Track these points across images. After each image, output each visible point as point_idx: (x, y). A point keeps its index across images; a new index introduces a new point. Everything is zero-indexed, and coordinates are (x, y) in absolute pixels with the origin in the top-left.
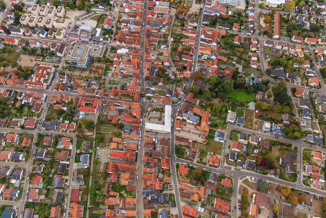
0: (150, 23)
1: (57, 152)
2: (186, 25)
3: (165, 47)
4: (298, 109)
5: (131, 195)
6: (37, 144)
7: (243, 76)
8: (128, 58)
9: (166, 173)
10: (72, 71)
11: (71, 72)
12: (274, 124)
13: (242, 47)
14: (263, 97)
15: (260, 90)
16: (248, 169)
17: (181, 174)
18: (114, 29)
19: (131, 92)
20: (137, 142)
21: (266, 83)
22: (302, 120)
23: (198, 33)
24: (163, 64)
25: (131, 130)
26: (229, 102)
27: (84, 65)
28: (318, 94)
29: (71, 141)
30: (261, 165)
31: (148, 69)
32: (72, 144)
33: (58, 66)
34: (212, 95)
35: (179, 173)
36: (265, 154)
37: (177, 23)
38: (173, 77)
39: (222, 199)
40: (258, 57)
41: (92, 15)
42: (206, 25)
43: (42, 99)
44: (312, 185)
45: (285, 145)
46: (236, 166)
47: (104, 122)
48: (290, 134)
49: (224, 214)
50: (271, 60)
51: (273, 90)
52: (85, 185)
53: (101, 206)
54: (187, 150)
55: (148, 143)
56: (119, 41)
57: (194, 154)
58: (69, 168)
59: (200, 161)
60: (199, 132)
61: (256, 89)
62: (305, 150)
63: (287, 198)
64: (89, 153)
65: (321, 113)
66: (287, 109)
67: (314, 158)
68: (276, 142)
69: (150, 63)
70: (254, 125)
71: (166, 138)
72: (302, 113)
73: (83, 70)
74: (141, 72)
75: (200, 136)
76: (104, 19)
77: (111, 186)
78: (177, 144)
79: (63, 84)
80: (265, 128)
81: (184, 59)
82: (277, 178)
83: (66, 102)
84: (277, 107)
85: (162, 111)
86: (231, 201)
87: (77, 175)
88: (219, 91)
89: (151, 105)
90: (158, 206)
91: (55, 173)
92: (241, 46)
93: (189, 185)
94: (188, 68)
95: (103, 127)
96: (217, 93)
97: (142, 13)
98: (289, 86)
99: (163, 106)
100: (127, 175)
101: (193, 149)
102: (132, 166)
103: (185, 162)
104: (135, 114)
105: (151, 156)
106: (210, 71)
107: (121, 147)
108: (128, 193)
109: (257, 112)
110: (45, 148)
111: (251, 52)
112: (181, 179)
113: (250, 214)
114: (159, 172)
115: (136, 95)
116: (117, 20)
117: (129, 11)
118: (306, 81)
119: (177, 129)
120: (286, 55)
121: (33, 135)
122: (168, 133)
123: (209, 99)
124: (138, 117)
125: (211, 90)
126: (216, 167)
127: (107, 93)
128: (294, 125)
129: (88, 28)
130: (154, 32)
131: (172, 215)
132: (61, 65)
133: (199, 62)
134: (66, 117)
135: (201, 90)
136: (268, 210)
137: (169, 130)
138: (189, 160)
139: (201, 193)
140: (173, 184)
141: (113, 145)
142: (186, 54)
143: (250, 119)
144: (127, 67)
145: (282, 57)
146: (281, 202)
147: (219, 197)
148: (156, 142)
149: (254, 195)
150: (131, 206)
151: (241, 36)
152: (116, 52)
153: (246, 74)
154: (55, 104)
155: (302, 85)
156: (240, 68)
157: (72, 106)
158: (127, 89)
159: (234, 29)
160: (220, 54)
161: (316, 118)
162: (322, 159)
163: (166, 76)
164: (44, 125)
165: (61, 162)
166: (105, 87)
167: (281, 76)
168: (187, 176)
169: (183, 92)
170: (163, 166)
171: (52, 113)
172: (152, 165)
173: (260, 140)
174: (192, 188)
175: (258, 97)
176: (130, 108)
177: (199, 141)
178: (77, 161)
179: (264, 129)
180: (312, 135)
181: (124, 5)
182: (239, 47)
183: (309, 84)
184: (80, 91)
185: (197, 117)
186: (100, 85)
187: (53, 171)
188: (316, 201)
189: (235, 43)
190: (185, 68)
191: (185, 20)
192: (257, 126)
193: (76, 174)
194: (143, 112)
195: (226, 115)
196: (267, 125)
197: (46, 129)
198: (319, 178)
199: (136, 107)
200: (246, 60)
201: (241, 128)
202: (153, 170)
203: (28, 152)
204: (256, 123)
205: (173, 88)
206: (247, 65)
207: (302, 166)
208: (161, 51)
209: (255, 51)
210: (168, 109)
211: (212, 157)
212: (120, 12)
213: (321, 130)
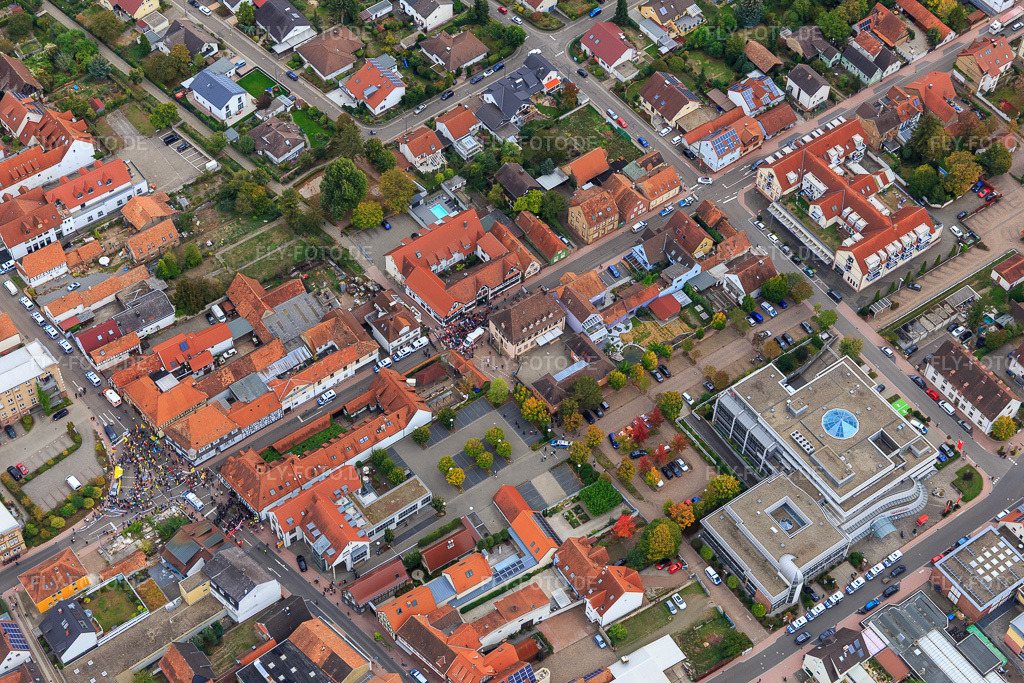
95: (284, 248)
104: (168, 383)
178: (252, 79)
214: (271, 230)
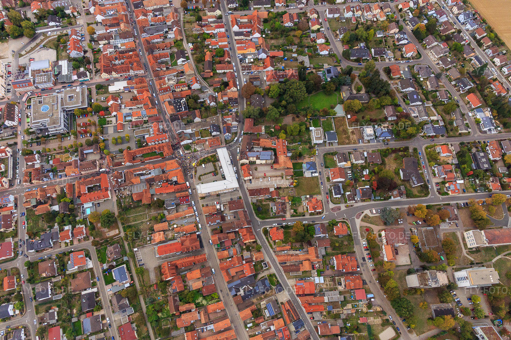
0: (146, 28)
1: (71, 280)
2: (204, 18)
3: (183, 61)
4: (401, 95)
5: (213, 298)
6: (31, 281)
7: (314, 71)
8: (130, 96)
9: (253, 248)
10: (44, 143)
11: (43, 146)
12: (376, 126)
13: (299, 29)
14: (351, 94)
15: (344, 85)
16: (363, 201)
17: (275, 242)
18: (89, 55)
19: (157, 147)
20: (193, 219)
21: (349, 72)
22: (411, 109)
23: (227, 24)
24: (190, 88)
25: (178, 205)
26: (306, 116)
27: (61, 128)
28: (421, 66)
29: (88, 255)
30: (378, 189)
31: (170, 102)
32: (90, 259)
33: (16, 144)
34: (280, 112)
35: (271, 242)
36: (378, 173)
37: (189, 17)
38: (213, 104)
39: (343, 254)
40: (326, 38)
41: (42, 41)
42: (235, 9)
43: (9, 205)
44: (450, 192)
45: (399, 150)
46: (346, 202)
47: (130, 206)
48: (402, 134)
49: (352, 274)
50: (344, 37)
51: (360, 80)
52: (135, 312)
53: (174, 333)
54: (271, 204)
55: (211, 215)
56: (106, 71)
57: (284, 206)
58: (101, 297)
59: (296, 214)
60: (279, 173)
61: (338, 84)
62: (427, 148)
63: (425, 221)
64: (123, 263)
65: (432, 91)
66: (388, 100)
67: (442, 155)
68: (388, 150)
69: (169, 93)
70: (351, 136)
71: (235, 197)
72: (408, 99)
73: (62, 136)
74: (161, 111)
75: (283, 178)
76: (65, 42)
77: (177, 298)
78: (254, 200)
79: (37, 169)
80: (368, 136)
81: (220, 71)
82: (404, 199)
83: (54, 196)
84: (374, 101)
85: (215, 159)
86: (354, 252)
87: (118, 302)
88: (288, 103)
89: (195, 157)
90: (257, 299)
91: (81, 313)
92: (296, 27)
93: (292, 252)
94: (231, 83)
95: (131, 215)
96: (285, 107)
97: (126, 15)
98: (380, 66)
99: (212, 152)
100: (197, 273)
101: (279, 200)
102: (199, 257)
103: (274, 222)
104: (175, 179)
105: (222, 232)
106: (265, 78)
107: (170, 235)
108: (207, 298)
109: (349, 116)
110: (47, 281)
111: (313, 32)
112: (278, 249)
113: (386, 259)
114: (242, 250)
115: (166, 149)
116: (88, 38)
117: (103, 18)
118: (399, 53)
119: (246, 178)
120: (362, 24)
121: (17, 269)
122: (236, 190)
123: (276, 120)
124: (181, 181)
125: (276, 105)
126: (320, 213)
127: (116, 161)
128: (403, 120)
129: (45, 66)
130: (157, 43)
131: (282, 303)
132: (19, 140)
133: (244, 68)
134: (63, 221)
135: (261, 110)
136: (407, 246)
137: (236, 185)
138: (278, 217)
139: (312, 257)
140: (267, 260)
141: (158, 237)
142: (220, 63)
143: (344, 130)
144: (134, 111)
145: (357, 28)
146: (420, 228)
147: (338, 254)
148: (222, 209)
149: (383, 233)
150: (219, 315)
151: (292, 12)
152: (107, 92)
153: (316, 66)
154: (35, 206)
155: (396, 60)
156: (306, 59)
157: (68, 200)
158: (147, 144)
159: (277, 4)
160: (270, 48)
161: (428, 100)
162: (452, 153)
163: (202, 106)
164: (31, 246)
165: (83, 293)
166: (110, 152)
167: (364, 56)
168: (285, 241)
169: (236, 121)
170: (245, 240)
171: (36, 223)
172: (227, 244)
173: (366, 155)
174: (297, 255)
175: (344, 95)
176: (164, 172)
177: (284, 186)
178: (109, 281)
179: (366, 138)
180: (429, 126)
181: (92, 10)
182: (294, 30)
183: (404, 56)
184: (72, 172)
185: (269, 153)
186: (101, 151)
187: (75, 311)
188: (461, 210)
189: (286, 25)
190: (226, 85)
191: (200, 10)
192: (355, 137)
193: (115, 301)
194: (186, 171)
195: (309, 136)
196: (369, 131)
197: (37, 251)
198: (456, 179)
199: (172, 166)
200: (311, 47)
201: (335, 147)
202: (232, 251)
203: (20, 298)
204: (353, 133)
205: (218, 120)
206: (314, 54)
207: (430, 172)
208: (180, 69)
209: (318, 30)
210: (223, 154)
211: (310, 201)
212: (89, 24)
213: (439, 114)
214: (131, 222)
